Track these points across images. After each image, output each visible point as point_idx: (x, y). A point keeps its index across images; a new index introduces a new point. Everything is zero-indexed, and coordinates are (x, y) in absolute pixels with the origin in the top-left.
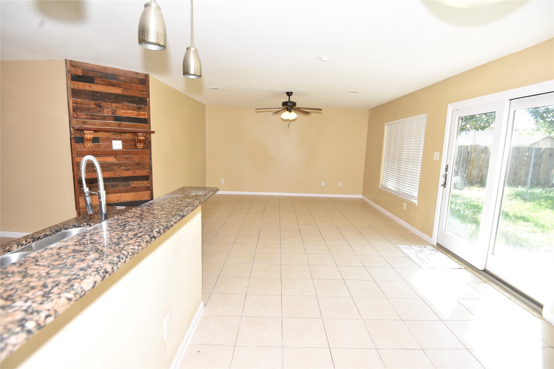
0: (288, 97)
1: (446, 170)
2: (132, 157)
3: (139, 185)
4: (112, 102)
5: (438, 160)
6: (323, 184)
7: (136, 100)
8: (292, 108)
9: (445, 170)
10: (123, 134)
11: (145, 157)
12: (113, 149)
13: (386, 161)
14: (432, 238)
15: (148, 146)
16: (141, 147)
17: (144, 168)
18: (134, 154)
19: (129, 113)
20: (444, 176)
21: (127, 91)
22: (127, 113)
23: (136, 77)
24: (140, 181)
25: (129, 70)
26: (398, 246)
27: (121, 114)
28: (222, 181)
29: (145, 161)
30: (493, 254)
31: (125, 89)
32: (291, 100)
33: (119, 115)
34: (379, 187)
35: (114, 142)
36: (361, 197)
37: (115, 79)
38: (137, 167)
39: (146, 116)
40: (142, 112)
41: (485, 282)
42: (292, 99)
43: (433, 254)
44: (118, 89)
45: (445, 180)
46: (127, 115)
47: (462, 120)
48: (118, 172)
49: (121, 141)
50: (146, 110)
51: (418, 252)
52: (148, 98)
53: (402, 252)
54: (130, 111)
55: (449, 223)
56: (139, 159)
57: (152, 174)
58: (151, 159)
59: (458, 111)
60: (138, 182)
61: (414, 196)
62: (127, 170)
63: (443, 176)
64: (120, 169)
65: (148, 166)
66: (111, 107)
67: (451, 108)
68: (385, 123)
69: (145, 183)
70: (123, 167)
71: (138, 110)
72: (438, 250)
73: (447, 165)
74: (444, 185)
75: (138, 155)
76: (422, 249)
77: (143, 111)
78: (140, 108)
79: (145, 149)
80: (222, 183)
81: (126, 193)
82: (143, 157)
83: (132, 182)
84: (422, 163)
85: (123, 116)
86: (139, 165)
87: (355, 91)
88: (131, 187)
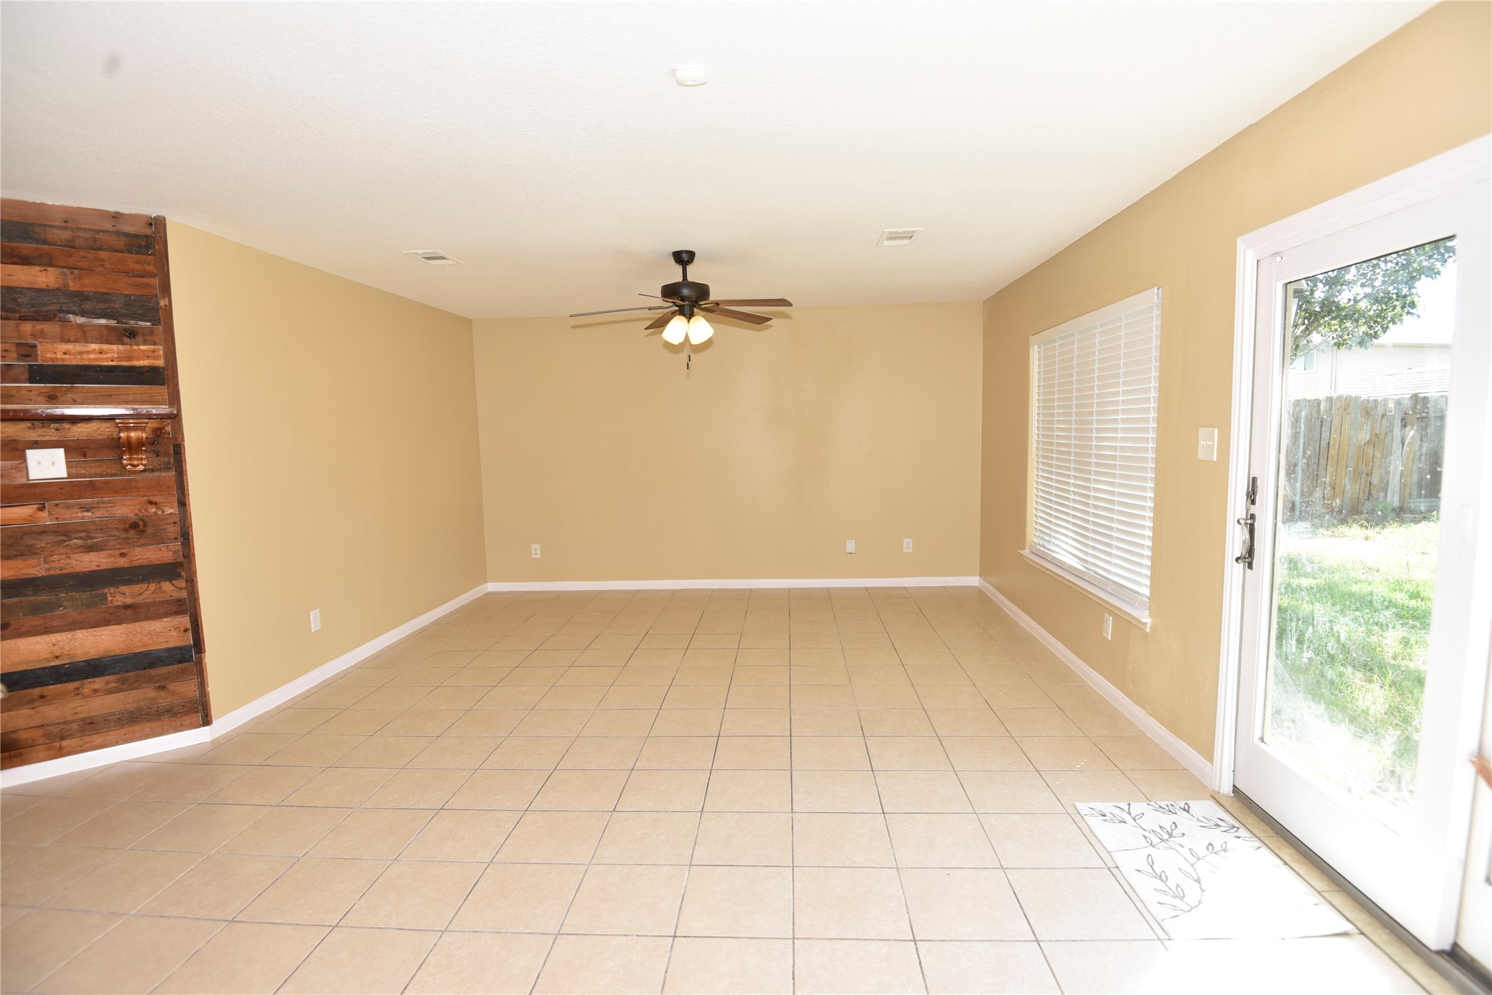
0: (679, 269)
1: (1252, 496)
2: (110, 502)
3: (142, 598)
4: (20, 319)
5: (1215, 460)
6: (851, 546)
7: (117, 306)
8: (695, 304)
9: (1245, 497)
10: (67, 426)
11: (162, 501)
12: (31, 478)
13: (1043, 464)
14: (1212, 763)
15: (169, 463)
16: (141, 468)
17: (159, 539)
18: (116, 493)
19: (88, 352)
20: (1242, 522)
21: (80, 277)
22: (81, 353)
23: (112, 229)
24: (146, 585)
25: (84, 206)
26: (1078, 804)
27: (56, 358)
28: (533, 551)
29: (160, 512)
31: (72, 273)
32: (690, 279)
33: (51, 359)
34: (1026, 552)
35: (32, 455)
36: (976, 584)
37: (30, 238)
38: (129, 536)
39: (156, 358)
40: (142, 347)
42: (696, 274)
43: (1217, 848)
44: (44, 273)
45: (1248, 536)
46: (82, 359)
47: (1297, 299)
48: (56, 557)
49: (62, 451)
50: (157, 340)
51: (1155, 840)
52: (164, 298)
53: (1090, 838)
54: (93, 346)
55: (1278, 712)
56: (139, 506)
57: (194, 555)
58: (183, 503)
59: (1279, 259)
60: (137, 588)
61: (1138, 593)
62: (90, 549)
63: (1238, 522)
64: (64, 547)
65: (173, 531)
66: (15, 334)
67: (1249, 252)
68: (1031, 337)
69: (169, 589)
70: (76, 538)
71: (126, 340)
72: (1237, 824)
73: (1254, 480)
74: (1248, 557)
75: (134, 494)
76: (1173, 818)
77: (145, 344)
78: (132, 334)
79: (159, 470)
80: (534, 556)
81: (90, 628)
82: (152, 499)
83: (112, 590)
84: (1156, 470)
85: (66, 363)
86: (137, 528)
87: (901, 230)
88: (108, 608)
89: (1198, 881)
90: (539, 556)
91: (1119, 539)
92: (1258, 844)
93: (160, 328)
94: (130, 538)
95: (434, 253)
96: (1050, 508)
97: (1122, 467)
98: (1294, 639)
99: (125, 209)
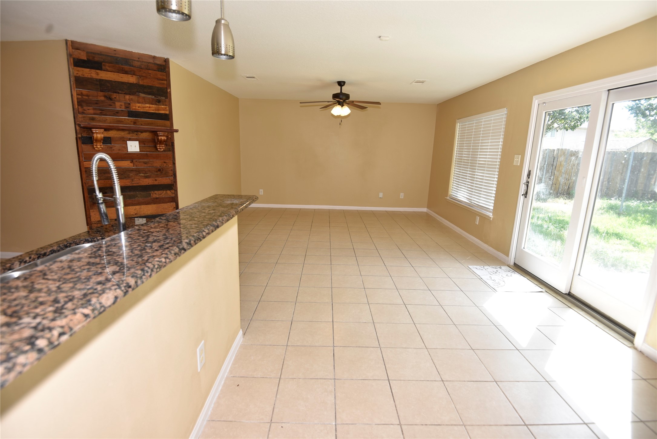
0: (339, 87)
1: (529, 175)
2: (152, 161)
3: (161, 195)
4: (125, 94)
5: (519, 165)
6: (381, 195)
7: (154, 91)
8: (344, 101)
9: (527, 176)
10: (140, 133)
11: (168, 162)
12: (129, 151)
13: (457, 166)
14: (508, 257)
15: (170, 149)
16: (162, 150)
17: (166, 175)
18: (154, 158)
19: (146, 107)
21: (143, 80)
22: (144, 107)
23: (153, 62)
24: (163, 191)
25: (145, 53)
26: (469, 266)
27: (136, 109)
28: (260, 192)
29: (167, 166)
30: (579, 275)
31: (141, 78)
32: (343, 92)
33: (135, 109)
34: (448, 198)
35: (129, 143)
36: (426, 211)
37: (128, 64)
38: (158, 173)
39: (166, 111)
40: (162, 106)
41: (569, 307)
43: (509, 275)
44: (132, 77)
45: (526, 189)
46: (144, 109)
47: (549, 116)
48: (136, 180)
49: (138, 142)
50: (167, 104)
51: (491, 273)
52: (169, 89)
53: (474, 273)
54: (148, 105)
55: (529, 239)
56: (161, 163)
57: (177, 182)
58: (174, 164)
59: (545, 104)
60: (160, 192)
61: (489, 209)
62: (146, 177)
63: (524, 184)
64: (138, 176)
65: (171, 173)
66: (124, 99)
67: (536, 101)
68: (457, 120)
69: (169, 193)
70: (142, 173)
71: (157, 103)
72: (515, 271)
73: (530, 171)
74: (526, 195)
75: (159, 159)
76: (497, 269)
77: (163, 105)
78: (159, 101)
79: (167, 151)
80: (260, 194)
81: (146, 205)
82: (165, 161)
83: (152, 192)
84: (499, 169)
85: (139, 111)
86: (160, 171)
87: (421, 80)
88: (151, 198)
89: (504, 281)
90: (262, 194)
91: (484, 191)
92: (520, 275)
93: (167, 100)
94: (158, 175)
96: (459, 182)
97: (487, 167)
98: (536, 218)
99: (157, 55)
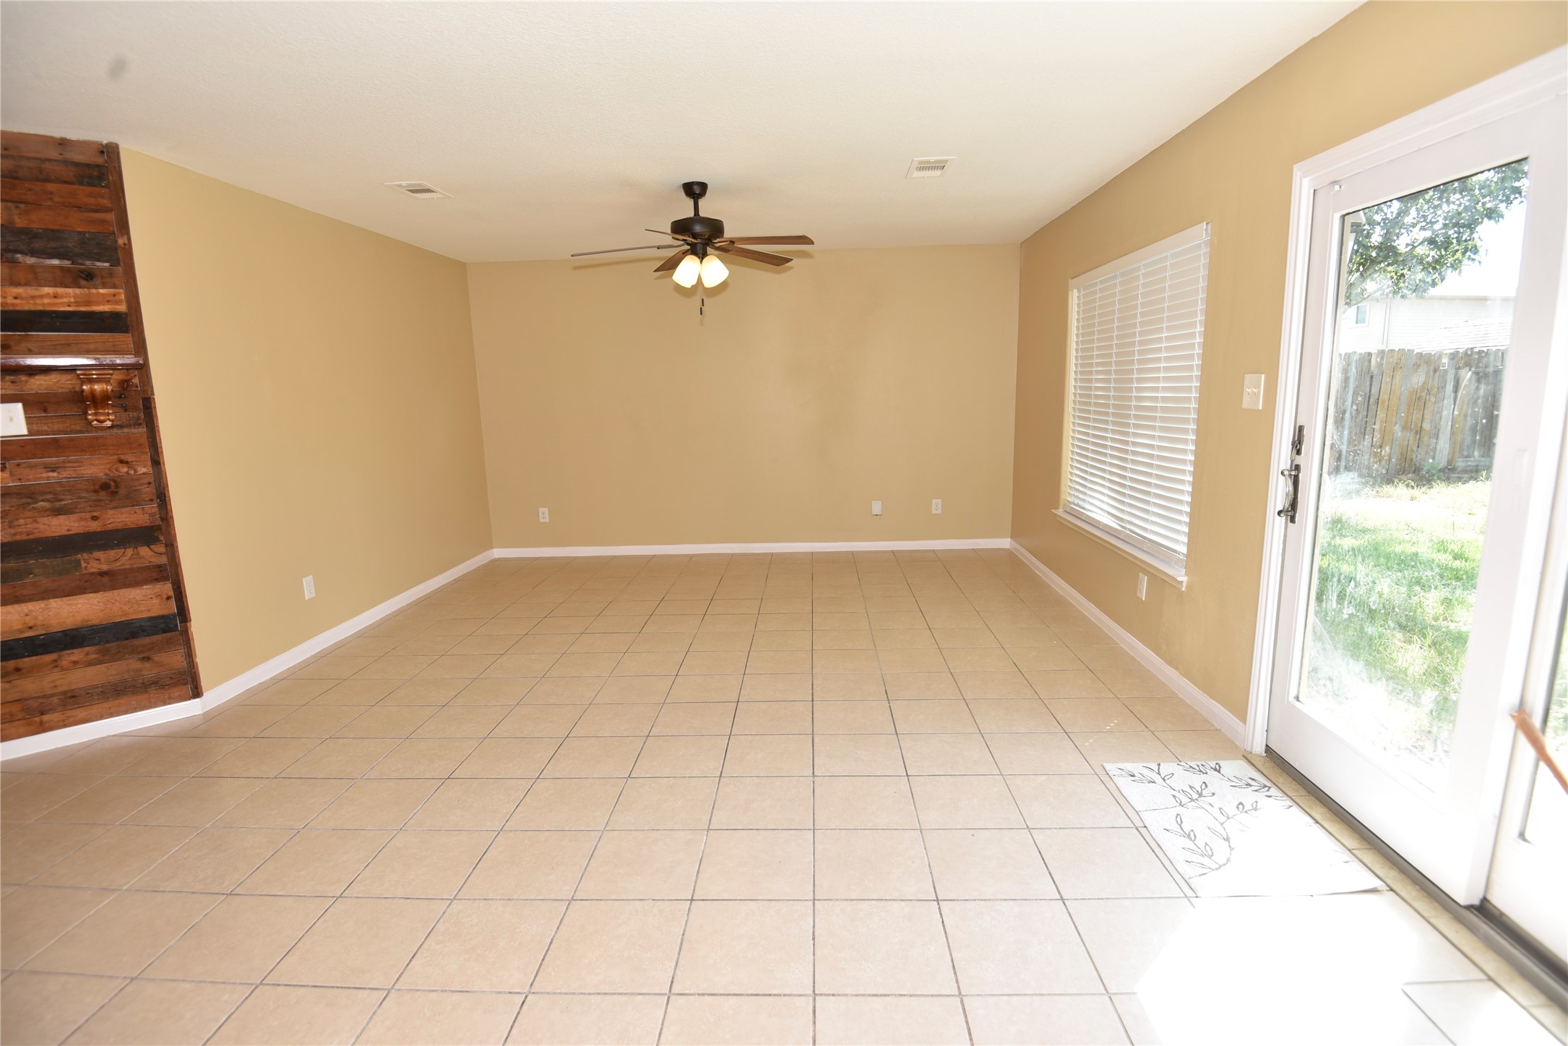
0: (691, 202)
1: (1297, 446)
2: (76, 461)
3: (119, 564)
5: (1260, 408)
6: (877, 507)
7: (70, 245)
8: (708, 242)
9: (1291, 447)
10: (23, 378)
11: (134, 459)
13: (1080, 418)
14: (1245, 723)
15: (139, 418)
16: (108, 424)
17: (132, 500)
18: (82, 451)
19: (42, 297)
20: (1286, 473)
21: (27, 212)
22: (33, 297)
23: (59, 157)
24: (123, 550)
25: (28, 132)
26: (1105, 765)
28: (541, 515)
29: (132, 472)
30: (1522, 835)
31: (17, 207)
32: (702, 214)
34: (1060, 512)
36: (1007, 546)
38: (100, 498)
39: (118, 302)
40: (101, 291)
41: (1490, 979)
42: (709, 208)
43: (1248, 807)
45: (1291, 488)
46: (35, 304)
47: (1354, 234)
48: (22, 521)
49: (20, 406)
50: (117, 282)
51: (1185, 800)
52: (123, 236)
53: (1119, 799)
54: (47, 290)
55: (1315, 670)
56: (108, 466)
57: (172, 517)
58: (157, 462)
59: (1337, 188)
60: (112, 554)
61: (1175, 551)
62: (58, 512)
63: (1282, 473)
64: (30, 510)
65: (148, 492)
67: (1306, 181)
68: (1070, 281)
69: (148, 555)
70: (43, 501)
71: (83, 282)
72: (1268, 784)
73: (1301, 428)
74: (1291, 511)
75: (102, 452)
76: (1203, 777)
77: (104, 287)
78: (89, 276)
79: (129, 426)
80: (541, 520)
81: (66, 596)
82: (123, 457)
83: (85, 555)
84: (1198, 421)
85: (18, 308)
86: (109, 489)
87: (932, 159)
88: (83, 575)
89: (1227, 839)
90: (547, 520)
91: (1157, 495)
92: (1289, 803)
93: (120, 270)
94: (101, 500)
95: (420, 185)
96: (1086, 464)
97: (1163, 419)
98: (1335, 595)
99: (73, 135)
